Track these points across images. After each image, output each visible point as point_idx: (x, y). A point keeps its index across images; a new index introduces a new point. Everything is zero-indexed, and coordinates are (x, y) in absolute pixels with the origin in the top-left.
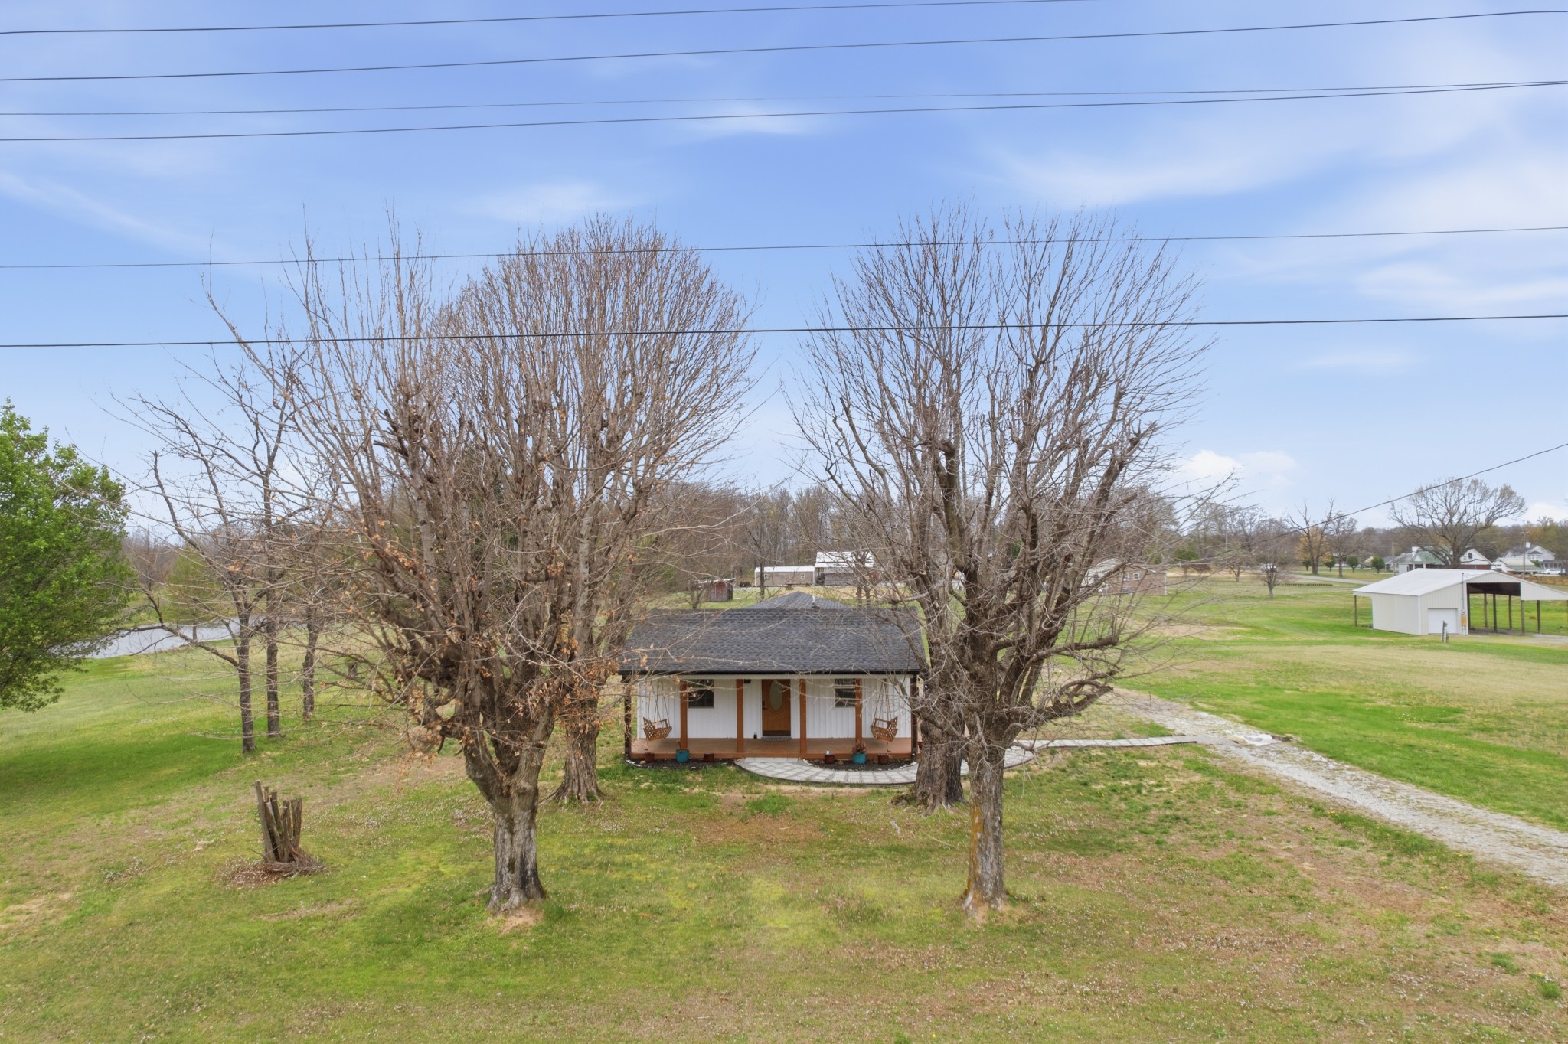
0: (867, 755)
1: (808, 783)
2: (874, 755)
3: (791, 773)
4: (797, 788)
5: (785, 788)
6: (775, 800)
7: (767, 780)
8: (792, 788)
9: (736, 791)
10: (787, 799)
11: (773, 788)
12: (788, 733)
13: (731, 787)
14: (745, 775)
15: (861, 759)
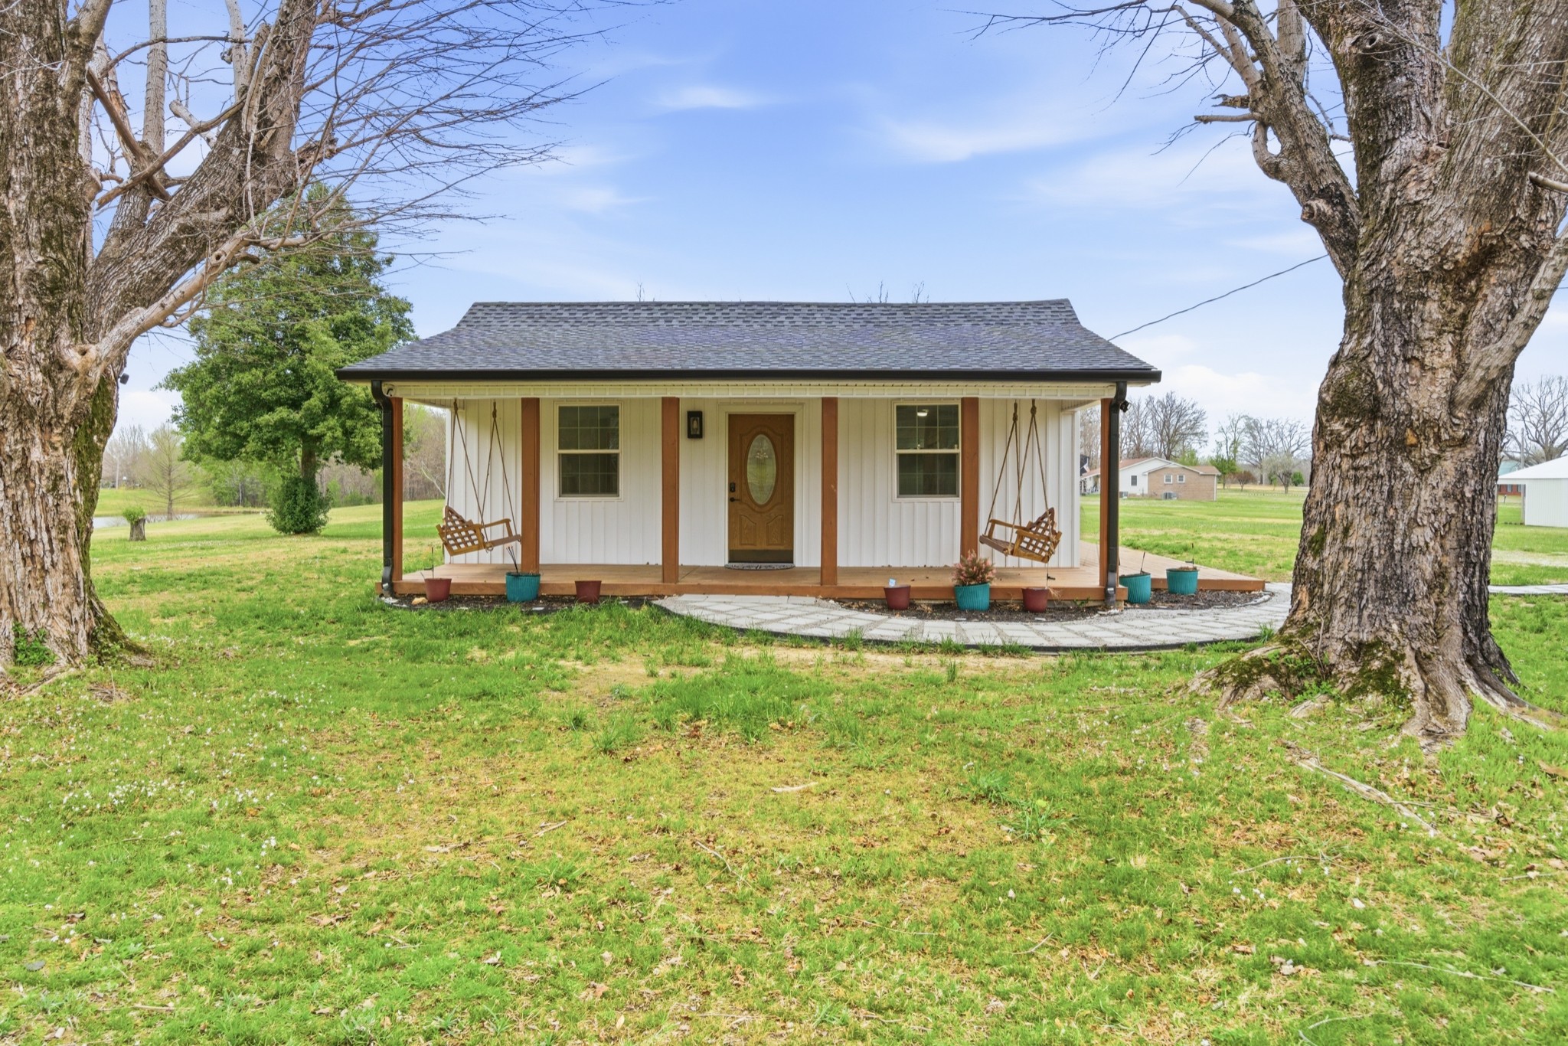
0: (992, 590)
1: (851, 642)
2: (1008, 591)
3: (801, 621)
4: (828, 654)
5: (782, 654)
6: (757, 681)
7: (733, 634)
8: (809, 655)
9: (636, 658)
10: (795, 681)
11: (749, 653)
12: (787, 556)
13: (621, 651)
14: (671, 624)
15: (982, 598)
